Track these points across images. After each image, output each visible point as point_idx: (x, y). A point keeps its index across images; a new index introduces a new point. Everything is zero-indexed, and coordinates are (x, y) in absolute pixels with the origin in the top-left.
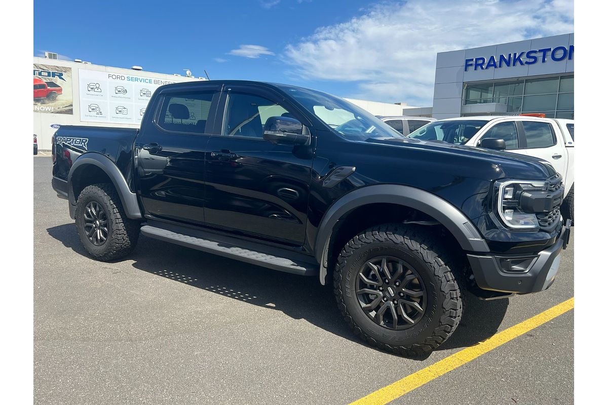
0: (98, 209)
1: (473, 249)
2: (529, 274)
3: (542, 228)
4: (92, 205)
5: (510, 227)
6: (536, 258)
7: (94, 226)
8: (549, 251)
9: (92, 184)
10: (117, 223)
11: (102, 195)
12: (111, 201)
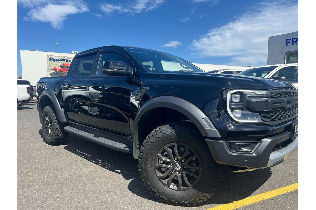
0: (49, 118)
1: (208, 135)
2: (254, 154)
3: (264, 122)
4: (47, 116)
5: (237, 121)
6: (259, 143)
7: (48, 127)
8: (270, 139)
9: (47, 106)
10: (55, 125)
11: (50, 111)
12: (53, 114)
